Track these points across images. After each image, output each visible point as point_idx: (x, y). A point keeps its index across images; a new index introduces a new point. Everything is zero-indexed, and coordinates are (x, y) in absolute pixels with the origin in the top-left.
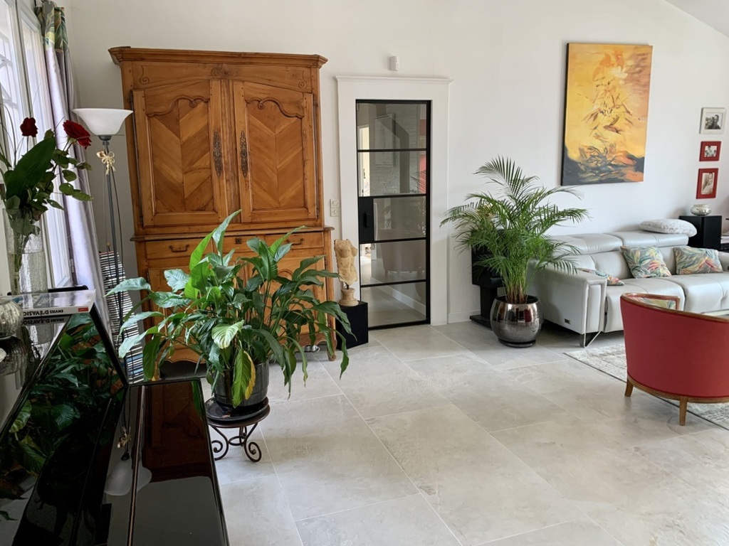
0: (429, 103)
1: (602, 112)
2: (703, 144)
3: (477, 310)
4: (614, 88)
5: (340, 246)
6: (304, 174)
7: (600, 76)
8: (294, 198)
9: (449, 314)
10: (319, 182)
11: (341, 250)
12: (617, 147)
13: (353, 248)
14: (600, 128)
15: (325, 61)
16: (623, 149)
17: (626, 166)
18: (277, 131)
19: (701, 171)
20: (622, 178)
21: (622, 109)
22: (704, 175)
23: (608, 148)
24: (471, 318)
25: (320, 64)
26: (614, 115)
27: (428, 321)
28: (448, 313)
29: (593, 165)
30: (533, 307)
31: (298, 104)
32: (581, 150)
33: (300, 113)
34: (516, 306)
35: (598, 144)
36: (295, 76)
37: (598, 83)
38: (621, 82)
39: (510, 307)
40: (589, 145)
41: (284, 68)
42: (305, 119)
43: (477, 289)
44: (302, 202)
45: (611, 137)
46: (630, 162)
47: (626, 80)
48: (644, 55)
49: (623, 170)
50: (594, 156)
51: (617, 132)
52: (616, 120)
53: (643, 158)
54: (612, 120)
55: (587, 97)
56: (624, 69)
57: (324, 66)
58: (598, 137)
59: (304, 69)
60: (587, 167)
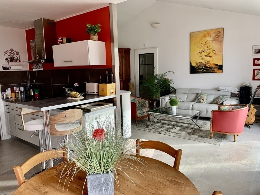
4: (208, 43)
7: (202, 40)
12: (210, 62)
14: (203, 56)
16: (213, 62)
17: (214, 68)
19: (254, 70)
20: (213, 72)
21: (211, 50)
23: (207, 62)
37: (201, 43)
40: (199, 61)
46: (216, 66)
47: (212, 41)
50: (201, 65)
52: (209, 54)
53: (222, 65)
58: (202, 59)
60: (199, 68)
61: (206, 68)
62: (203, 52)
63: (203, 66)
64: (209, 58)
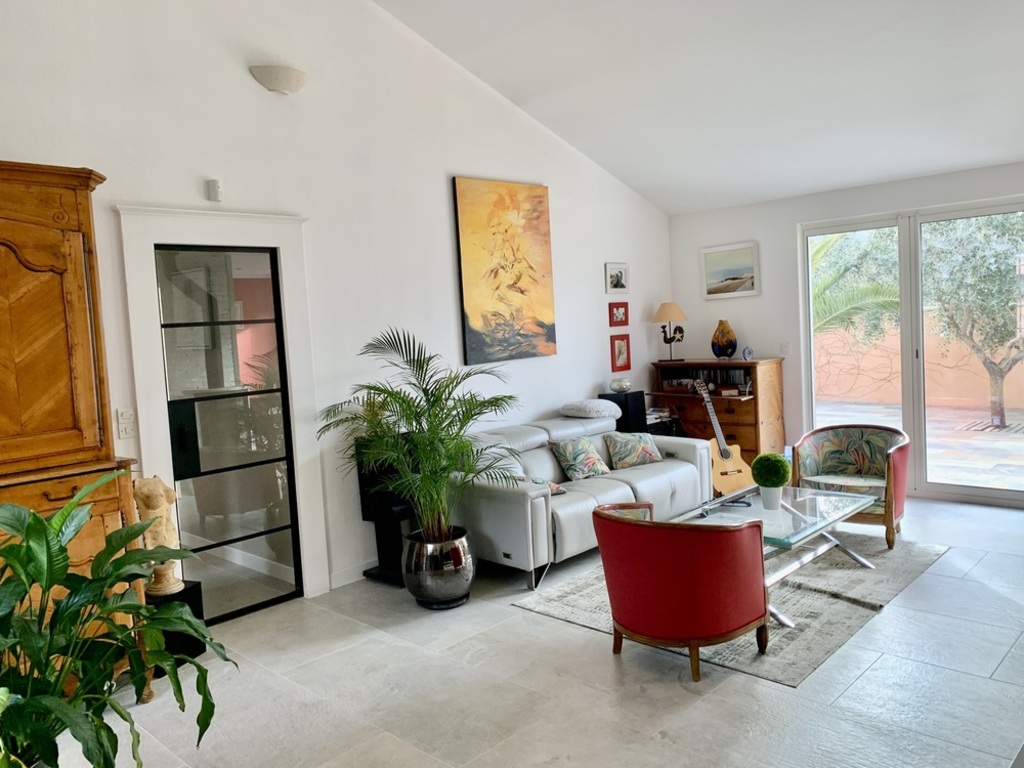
0: (273, 253)
1: (503, 267)
2: (612, 306)
3: (372, 560)
4: (513, 237)
5: (145, 490)
6: (71, 370)
7: (495, 221)
8: (52, 413)
9: (333, 574)
10: (101, 382)
11: (148, 497)
12: (524, 312)
13: (167, 491)
14: (503, 288)
15: (102, 179)
16: (530, 314)
17: (536, 335)
18: (13, 297)
19: (613, 339)
20: (534, 351)
21: (524, 264)
22: (617, 342)
23: (515, 314)
24: (366, 573)
25: (92, 183)
26: (516, 271)
27: (298, 592)
28: (330, 573)
29: (500, 336)
30: (462, 543)
31: (54, 250)
32: (484, 317)
33: (59, 264)
34: (438, 546)
35: (502, 308)
36: (45, 202)
37: (494, 230)
38: (520, 230)
39: (430, 548)
40: (493, 310)
41: (23, 188)
42: (69, 277)
43: (370, 527)
44: (69, 420)
45: (516, 298)
46: (540, 330)
47: (524, 227)
48: (540, 197)
49: (535, 341)
50: (499, 325)
51: (522, 292)
52: (519, 278)
53: (554, 325)
54: (515, 278)
55: (483, 248)
56: (521, 214)
57: (99, 187)
58: (501, 299)
59: (63, 191)
61: (514, 337)
62: (501, 271)
63: (504, 331)
64: (520, 295)
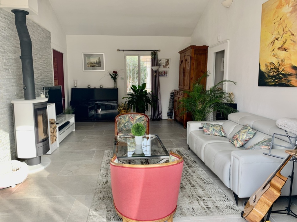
17: (291, 74)
26: (283, 39)
32: (266, 65)
35: (274, 60)
37: (275, 21)
40: (270, 61)
45: (282, 54)
47: (291, 12)
49: (290, 78)
50: (272, 68)
51: (285, 50)
52: (285, 43)
55: (269, 32)
56: (290, 5)
58: (274, 55)
60: (269, 76)
61: (278, 75)
62: (276, 41)
63: (274, 71)
64: (284, 52)
